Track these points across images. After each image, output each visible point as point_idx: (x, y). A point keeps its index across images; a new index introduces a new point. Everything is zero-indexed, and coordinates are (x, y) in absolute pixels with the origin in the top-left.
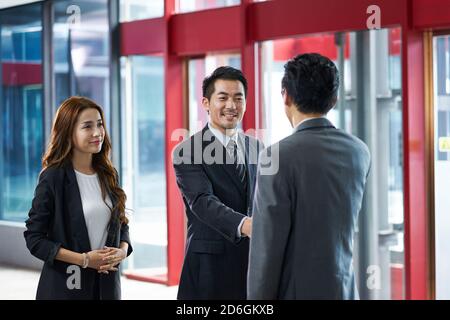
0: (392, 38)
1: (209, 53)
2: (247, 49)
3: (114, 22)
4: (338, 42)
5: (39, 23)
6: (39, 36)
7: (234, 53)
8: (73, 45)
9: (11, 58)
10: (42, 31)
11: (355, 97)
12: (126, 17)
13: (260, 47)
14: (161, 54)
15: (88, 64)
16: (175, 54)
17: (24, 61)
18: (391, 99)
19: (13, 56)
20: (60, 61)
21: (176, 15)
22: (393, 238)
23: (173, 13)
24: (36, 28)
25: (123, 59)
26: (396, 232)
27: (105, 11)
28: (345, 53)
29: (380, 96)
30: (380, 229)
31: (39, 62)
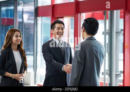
0: (121, 13)
1: (65, 16)
2: (76, 15)
3: (36, 6)
4: (104, 14)
5: (13, 6)
6: (13, 10)
7: (73, 17)
8: (24, 13)
9: (5, 17)
10: (14, 9)
11: (109, 31)
12: (40, 5)
13: (80, 15)
14: (50, 17)
15: (28, 19)
16: (54, 16)
17: (9, 18)
18: (121, 32)
19: (5, 16)
20: (20, 18)
21: (55, 5)
22: (120, 75)
23: (54, 4)
24: (12, 8)
25: (38, 18)
26: (121, 73)
27: (33, 3)
28: (106, 18)
29: (117, 31)
30: (116, 72)
31: (13, 18)
